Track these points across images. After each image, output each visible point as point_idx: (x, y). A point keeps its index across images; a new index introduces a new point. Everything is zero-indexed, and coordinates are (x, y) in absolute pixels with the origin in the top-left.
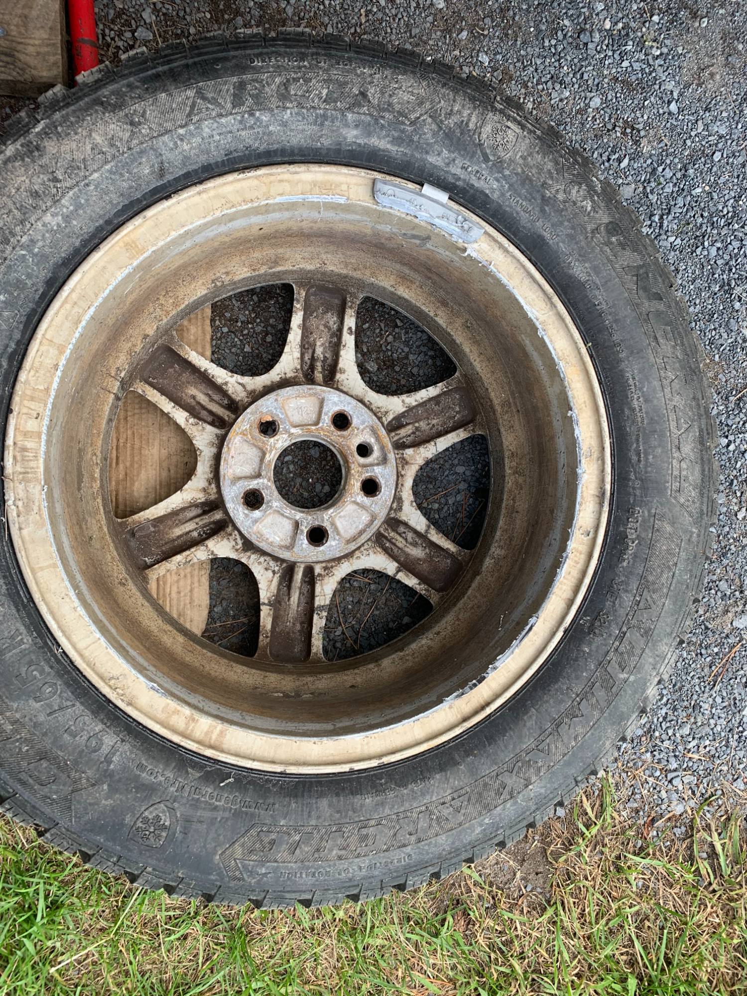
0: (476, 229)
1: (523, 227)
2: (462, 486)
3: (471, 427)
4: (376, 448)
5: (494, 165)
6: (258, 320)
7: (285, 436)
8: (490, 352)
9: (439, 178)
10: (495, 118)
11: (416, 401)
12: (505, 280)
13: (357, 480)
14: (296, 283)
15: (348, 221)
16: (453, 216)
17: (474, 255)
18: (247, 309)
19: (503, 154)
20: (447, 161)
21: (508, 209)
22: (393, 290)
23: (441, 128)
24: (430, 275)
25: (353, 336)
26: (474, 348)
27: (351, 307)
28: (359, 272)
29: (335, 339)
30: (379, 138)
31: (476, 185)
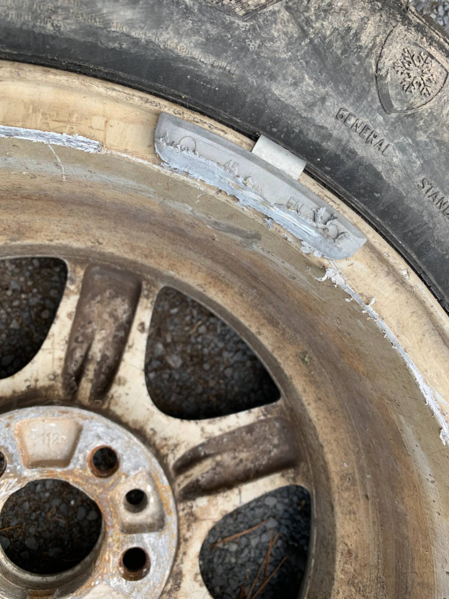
0: (352, 236)
1: (439, 242)
2: (271, 524)
3: (291, 473)
4: (152, 500)
5: (399, 119)
6: (35, 290)
7: (14, 481)
8: (333, 402)
9: (289, 131)
10: (409, 36)
11: (220, 430)
12: (391, 335)
13: (114, 554)
14: (69, 260)
15: (115, 187)
16: (308, 206)
17: (339, 280)
18: (23, 275)
19: (418, 102)
20: (309, 99)
21: (414, 205)
22: (201, 290)
23: (304, 34)
24: (255, 284)
25: (145, 336)
26: (310, 389)
27: (147, 297)
28: (152, 261)
29: (122, 334)
30: (177, 32)
31: (361, 152)
